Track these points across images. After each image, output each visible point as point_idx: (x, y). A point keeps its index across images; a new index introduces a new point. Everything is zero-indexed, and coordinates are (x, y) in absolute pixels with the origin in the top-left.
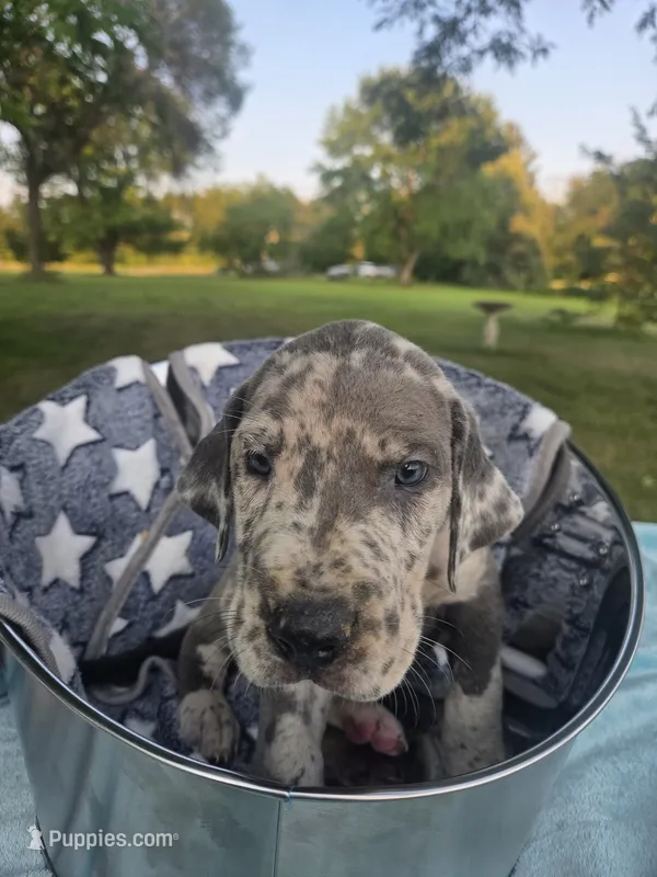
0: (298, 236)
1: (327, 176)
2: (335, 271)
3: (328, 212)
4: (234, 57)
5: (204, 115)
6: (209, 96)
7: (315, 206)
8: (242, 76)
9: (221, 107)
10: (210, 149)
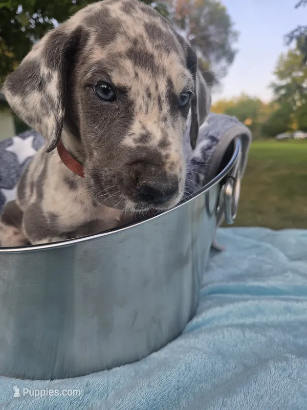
0: (262, 120)
1: (278, 89)
2: (281, 136)
3: (277, 107)
4: (230, 39)
5: (215, 68)
6: (218, 59)
7: (271, 105)
8: (234, 46)
9: (223, 63)
10: (217, 83)
